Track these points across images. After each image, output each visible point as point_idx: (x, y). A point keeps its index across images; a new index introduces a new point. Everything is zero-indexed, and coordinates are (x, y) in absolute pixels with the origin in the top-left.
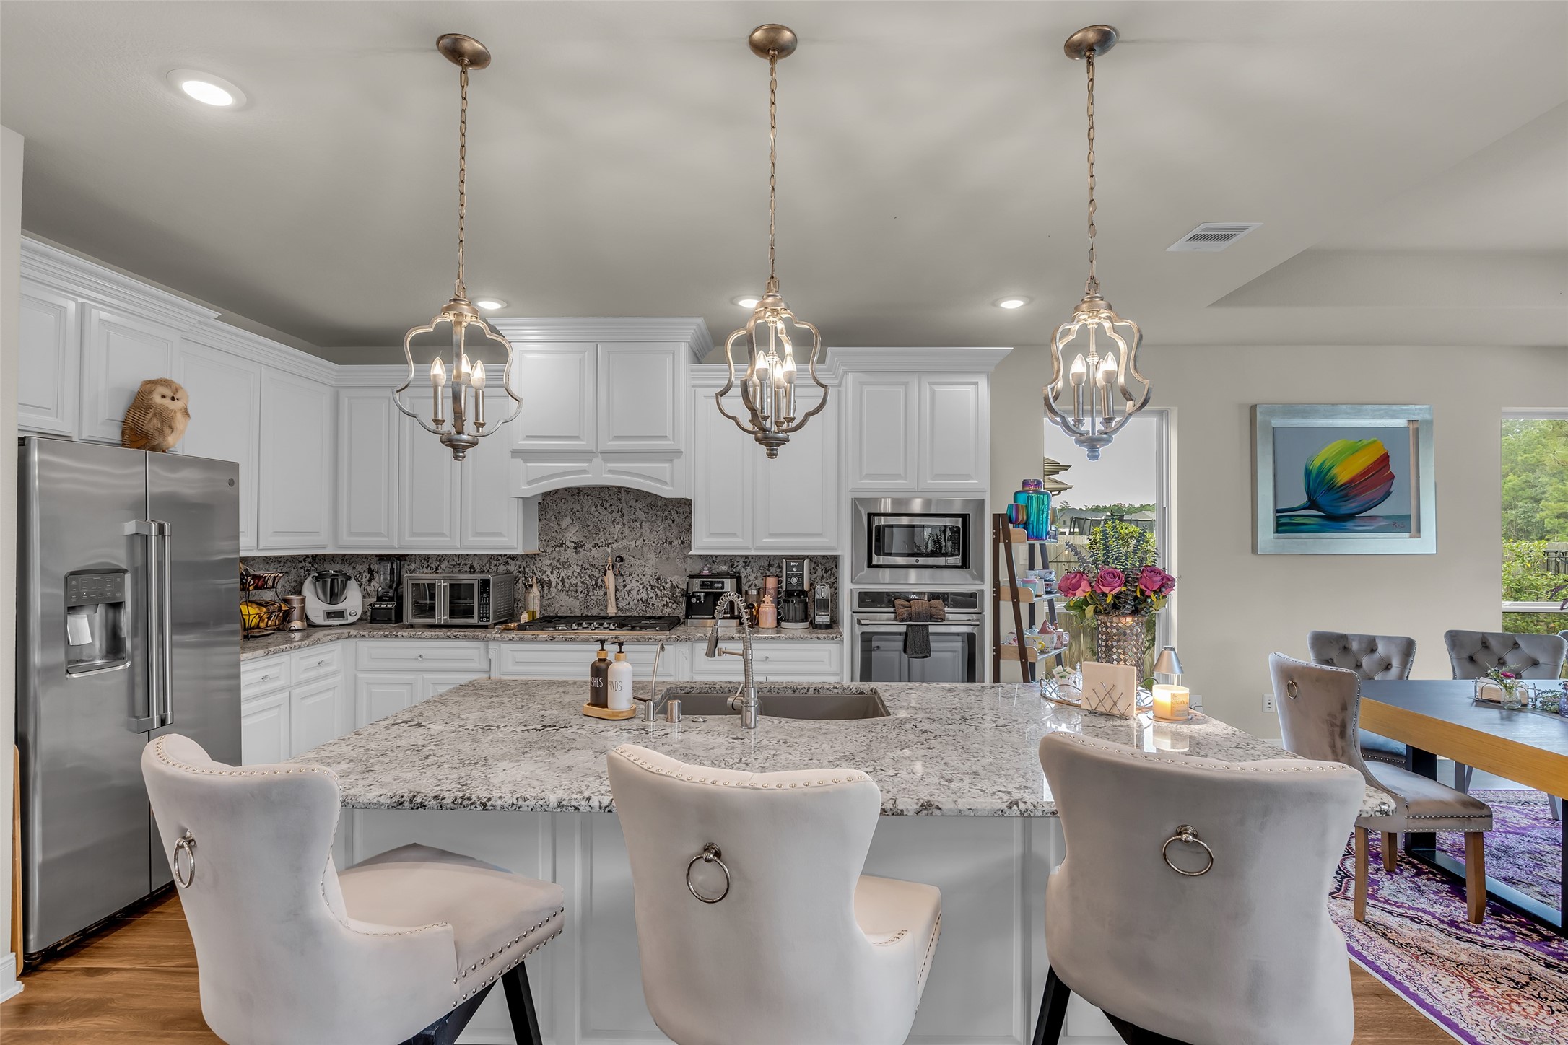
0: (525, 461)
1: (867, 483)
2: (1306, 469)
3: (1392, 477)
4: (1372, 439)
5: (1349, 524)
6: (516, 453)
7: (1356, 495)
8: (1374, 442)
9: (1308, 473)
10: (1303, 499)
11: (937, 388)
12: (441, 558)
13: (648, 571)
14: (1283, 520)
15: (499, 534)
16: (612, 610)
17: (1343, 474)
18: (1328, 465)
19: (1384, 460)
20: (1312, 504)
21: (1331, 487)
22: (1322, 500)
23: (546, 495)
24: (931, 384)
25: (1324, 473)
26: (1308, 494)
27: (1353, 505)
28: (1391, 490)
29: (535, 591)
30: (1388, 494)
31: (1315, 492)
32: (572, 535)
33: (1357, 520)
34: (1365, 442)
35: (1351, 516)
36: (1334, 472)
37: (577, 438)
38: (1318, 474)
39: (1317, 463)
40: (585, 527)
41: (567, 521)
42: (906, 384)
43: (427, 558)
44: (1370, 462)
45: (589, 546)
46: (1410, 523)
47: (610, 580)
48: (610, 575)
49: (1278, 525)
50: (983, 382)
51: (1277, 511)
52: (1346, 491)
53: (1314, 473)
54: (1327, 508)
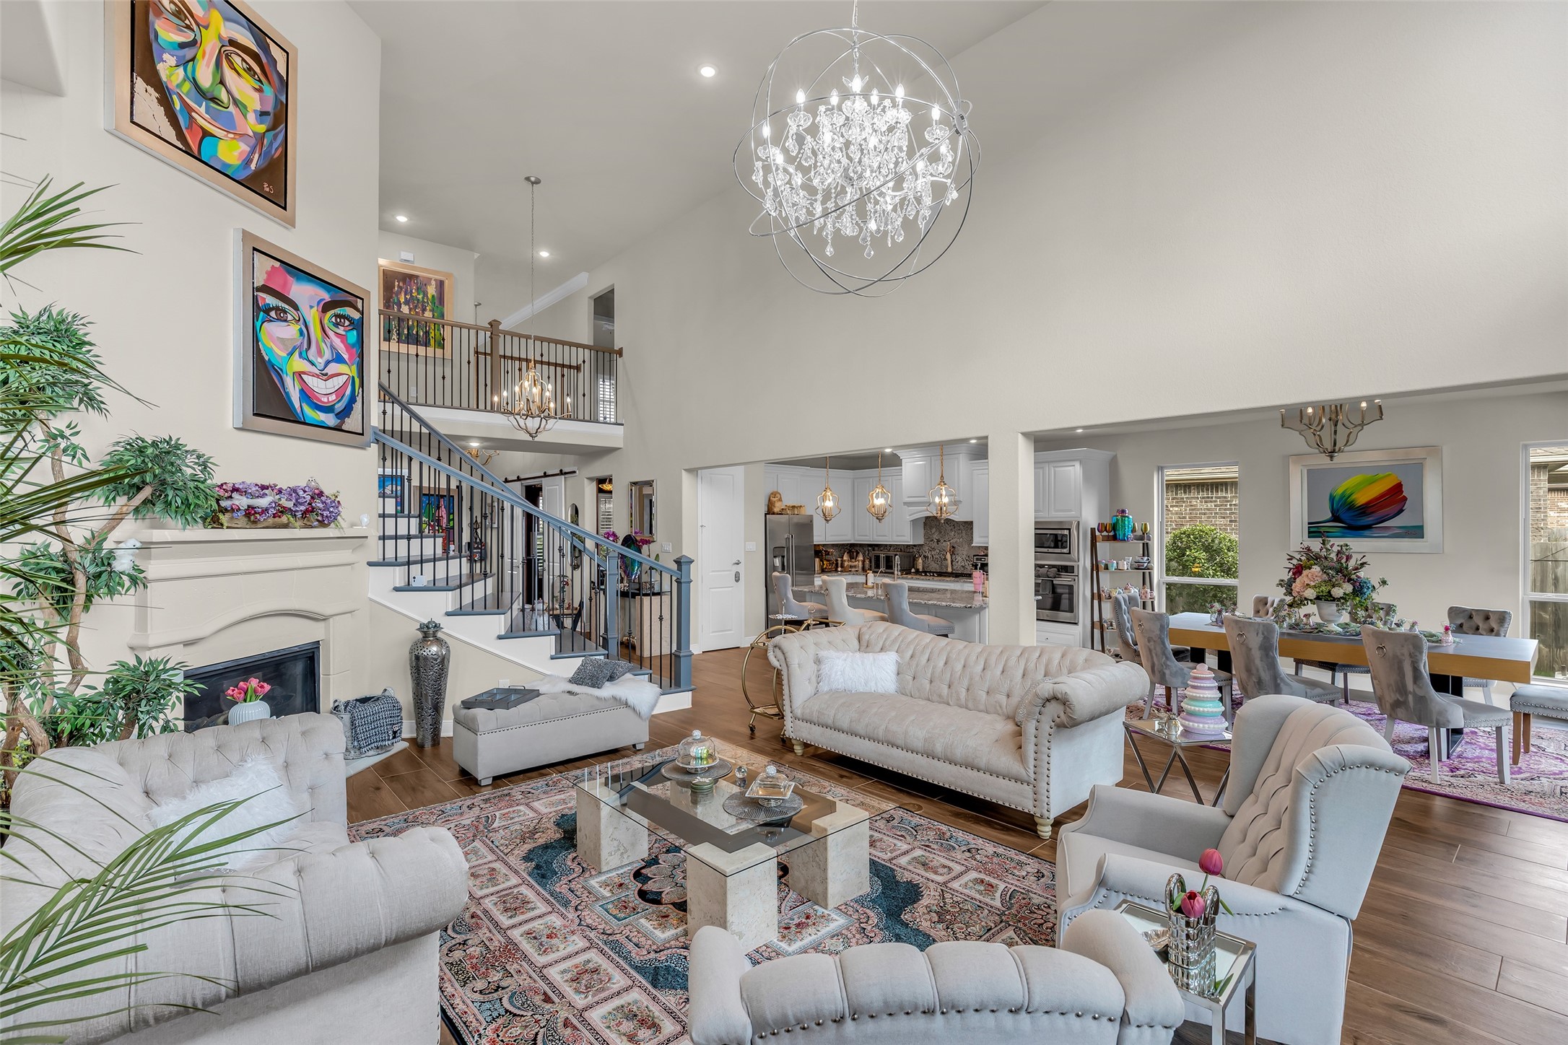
0: (909, 507)
2: (1331, 495)
3: (1405, 499)
4: (1387, 474)
5: (1367, 533)
6: (905, 503)
7: (1373, 513)
8: (1389, 475)
9: (1332, 499)
10: (1329, 515)
11: (1057, 469)
12: (891, 546)
13: (965, 553)
14: (1312, 530)
15: (904, 536)
16: (950, 570)
17: (1361, 499)
18: (1348, 492)
19: (1398, 488)
20: (1335, 518)
21: (1351, 507)
22: (1343, 517)
23: (927, 518)
24: (1054, 467)
25: (1345, 499)
26: (1332, 513)
27: (1370, 519)
28: (1404, 508)
29: (921, 560)
30: (1401, 511)
31: (1338, 511)
32: (936, 537)
33: (1371, 530)
34: (1381, 475)
35: (1368, 527)
36: (1353, 497)
37: (924, 497)
38: (1341, 499)
39: (1340, 491)
40: (940, 532)
41: (934, 530)
42: (1042, 468)
43: (886, 545)
44: (1386, 489)
45: (942, 541)
46: (1416, 532)
47: (948, 556)
48: (948, 554)
49: (1309, 532)
50: (1077, 465)
51: (1309, 524)
52: (1365, 509)
53: (1337, 498)
54: (1348, 521)
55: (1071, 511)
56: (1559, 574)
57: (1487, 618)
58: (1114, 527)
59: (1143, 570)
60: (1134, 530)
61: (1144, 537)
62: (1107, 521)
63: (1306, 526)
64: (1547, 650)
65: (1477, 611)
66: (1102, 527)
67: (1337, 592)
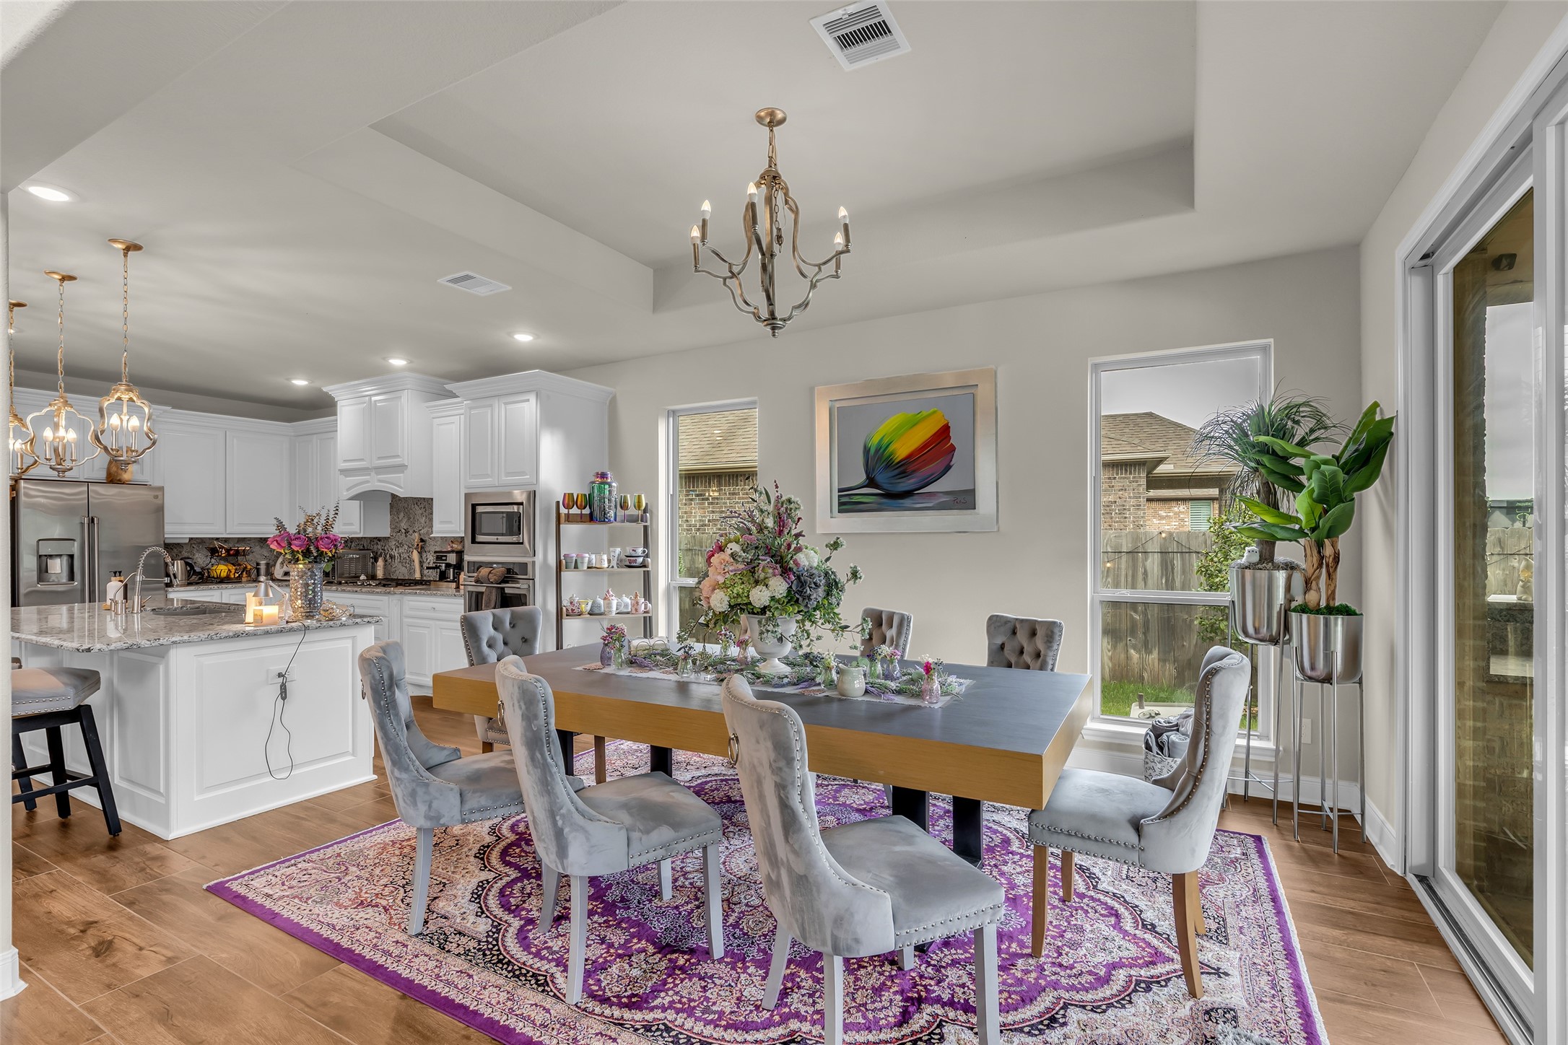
0: (346, 476)
1: (474, 482)
2: (865, 447)
3: (953, 449)
4: (932, 410)
5: (907, 502)
6: (343, 472)
7: (915, 471)
8: (935, 412)
9: (866, 451)
10: (862, 478)
11: (510, 407)
14: (844, 500)
17: (901, 450)
18: (886, 441)
19: (944, 432)
20: (871, 482)
21: (889, 464)
22: (880, 478)
24: (505, 404)
25: (881, 451)
26: (866, 472)
27: (912, 481)
28: (952, 463)
29: (380, 563)
30: (948, 468)
31: (873, 470)
32: (403, 525)
33: (915, 497)
34: (924, 413)
35: (910, 494)
36: (891, 448)
37: (362, 460)
38: (877, 451)
39: (876, 439)
40: (405, 518)
42: (491, 406)
44: (931, 433)
45: (411, 532)
46: (965, 500)
47: (415, 555)
48: (415, 553)
49: (840, 504)
50: (533, 398)
51: (840, 490)
52: (904, 467)
53: (872, 451)
54: (885, 486)
55: (523, 473)
56: (1148, 568)
57: (1033, 634)
58: (588, 501)
59: (637, 565)
60: (624, 506)
61: (643, 516)
62: (578, 490)
63: (836, 494)
64: (1137, 656)
65: (1022, 621)
66: (570, 501)
67: (760, 596)
